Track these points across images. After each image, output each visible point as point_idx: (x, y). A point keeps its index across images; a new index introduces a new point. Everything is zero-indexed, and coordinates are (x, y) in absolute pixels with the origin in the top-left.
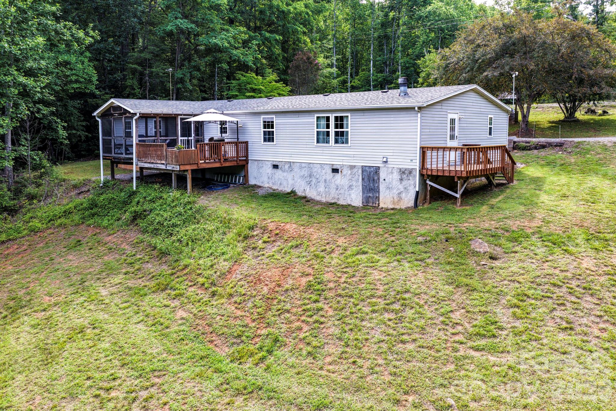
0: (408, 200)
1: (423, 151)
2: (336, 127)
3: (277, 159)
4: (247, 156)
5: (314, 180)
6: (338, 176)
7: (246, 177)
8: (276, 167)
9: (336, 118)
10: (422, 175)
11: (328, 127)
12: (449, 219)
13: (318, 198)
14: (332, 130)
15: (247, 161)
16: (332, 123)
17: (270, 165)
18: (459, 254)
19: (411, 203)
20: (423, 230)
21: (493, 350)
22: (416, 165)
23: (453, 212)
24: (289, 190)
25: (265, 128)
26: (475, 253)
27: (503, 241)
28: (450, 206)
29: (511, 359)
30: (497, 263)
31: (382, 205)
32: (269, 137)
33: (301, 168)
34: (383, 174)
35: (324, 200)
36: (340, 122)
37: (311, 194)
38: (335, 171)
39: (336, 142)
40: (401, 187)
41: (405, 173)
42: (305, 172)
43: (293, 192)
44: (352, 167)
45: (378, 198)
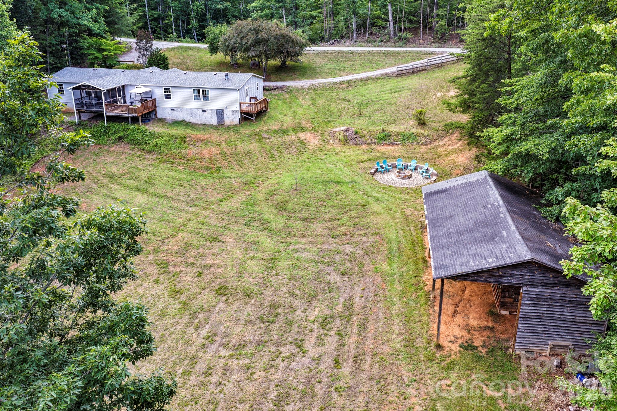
0: (236, 121)
1: (241, 104)
2: (203, 94)
3: (173, 106)
4: (156, 105)
5: (194, 115)
6: (205, 113)
7: (156, 115)
8: (173, 110)
9: (203, 91)
10: (241, 113)
11: (199, 93)
12: (253, 128)
13: (197, 122)
14: (201, 95)
15: (156, 107)
16: (201, 92)
17: (169, 109)
18: (260, 139)
19: (238, 123)
20: (247, 132)
21: (274, 160)
22: (239, 109)
23: (253, 125)
24: (181, 120)
25: (165, 92)
26: (264, 138)
27: (271, 133)
28: (252, 123)
29: (279, 161)
30: (271, 140)
31: (226, 124)
32: (168, 97)
33: (187, 110)
34: (225, 112)
35: (199, 123)
36: (204, 92)
37: (193, 120)
38: (204, 111)
39: (203, 100)
40: (233, 117)
41: (234, 112)
42: (189, 112)
43: (183, 121)
44: (212, 110)
45: (224, 121)
